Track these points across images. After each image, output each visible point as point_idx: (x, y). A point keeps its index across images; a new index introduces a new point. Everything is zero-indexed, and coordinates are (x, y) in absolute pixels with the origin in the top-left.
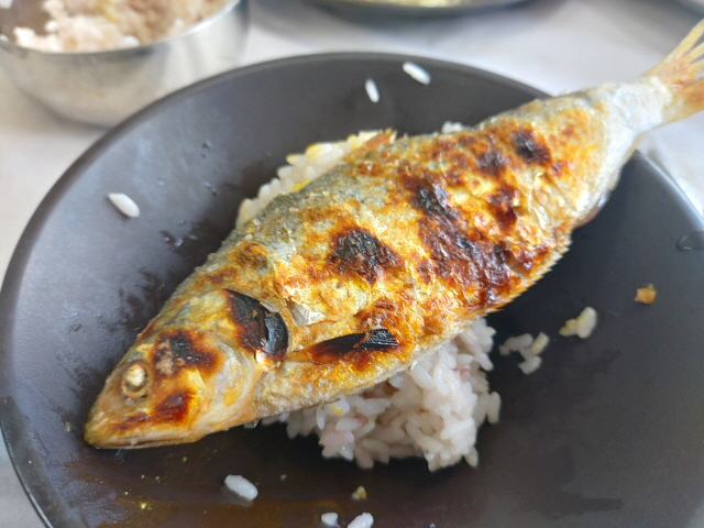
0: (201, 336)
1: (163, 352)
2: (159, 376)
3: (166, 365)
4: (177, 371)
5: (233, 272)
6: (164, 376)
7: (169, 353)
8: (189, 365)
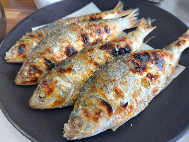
0: (39, 67)
1: (31, 69)
2: (31, 74)
3: (32, 72)
4: (34, 74)
5: (45, 53)
6: (32, 74)
7: (33, 70)
8: (37, 73)
